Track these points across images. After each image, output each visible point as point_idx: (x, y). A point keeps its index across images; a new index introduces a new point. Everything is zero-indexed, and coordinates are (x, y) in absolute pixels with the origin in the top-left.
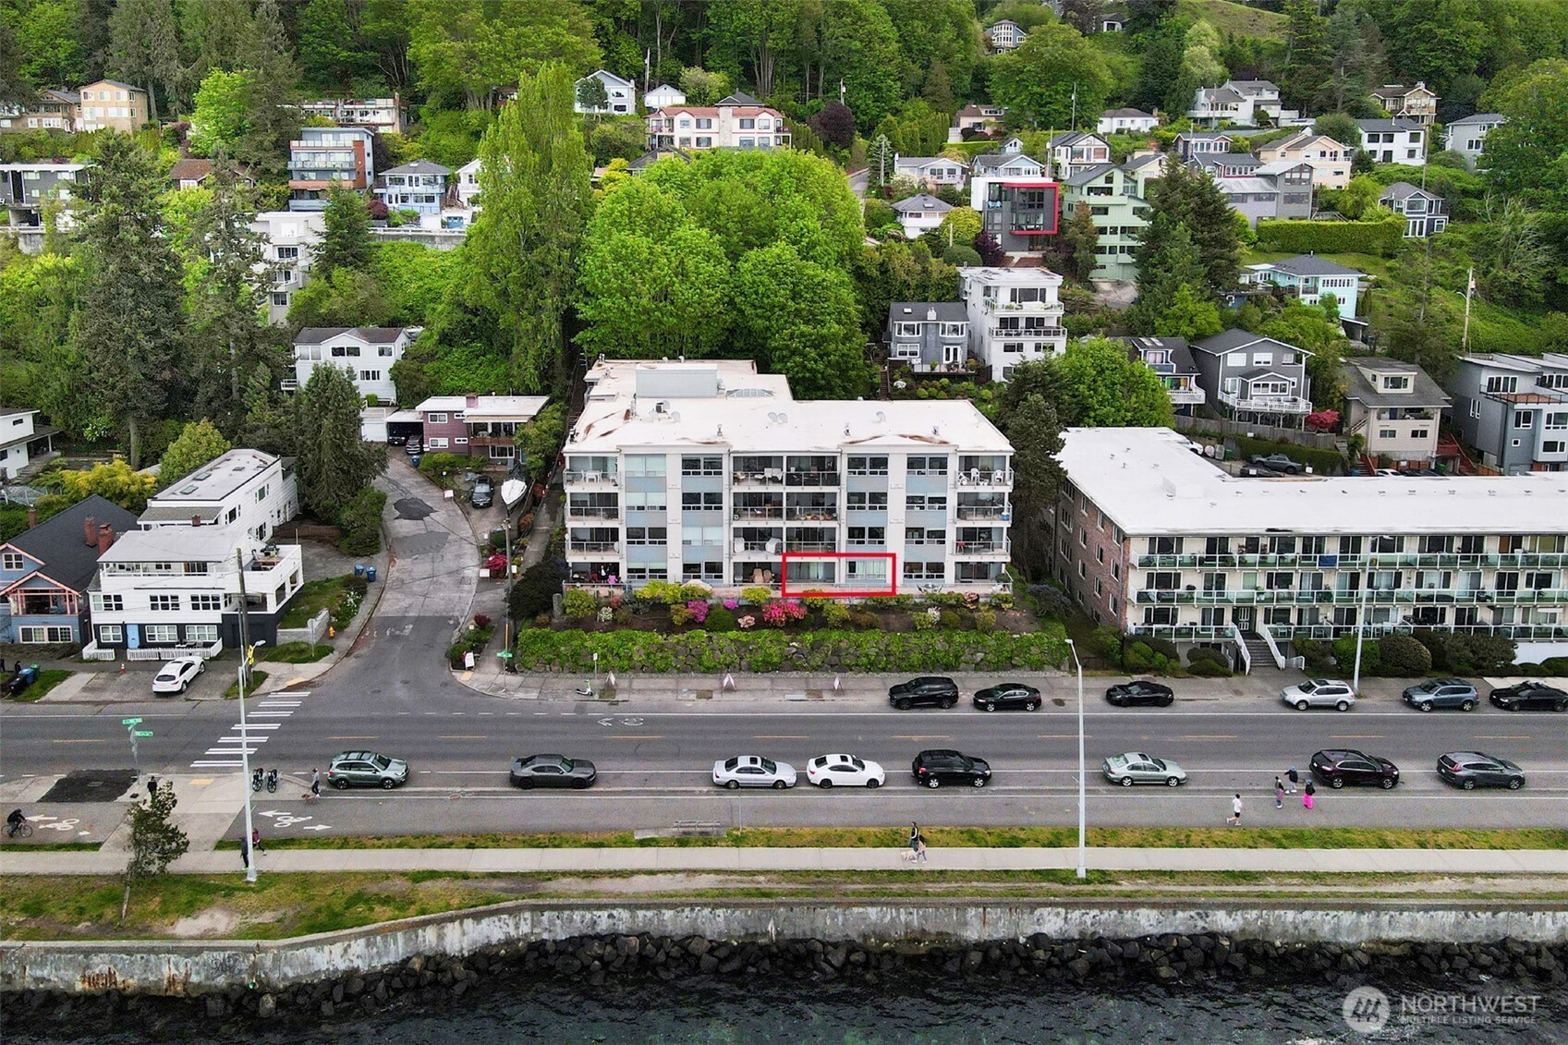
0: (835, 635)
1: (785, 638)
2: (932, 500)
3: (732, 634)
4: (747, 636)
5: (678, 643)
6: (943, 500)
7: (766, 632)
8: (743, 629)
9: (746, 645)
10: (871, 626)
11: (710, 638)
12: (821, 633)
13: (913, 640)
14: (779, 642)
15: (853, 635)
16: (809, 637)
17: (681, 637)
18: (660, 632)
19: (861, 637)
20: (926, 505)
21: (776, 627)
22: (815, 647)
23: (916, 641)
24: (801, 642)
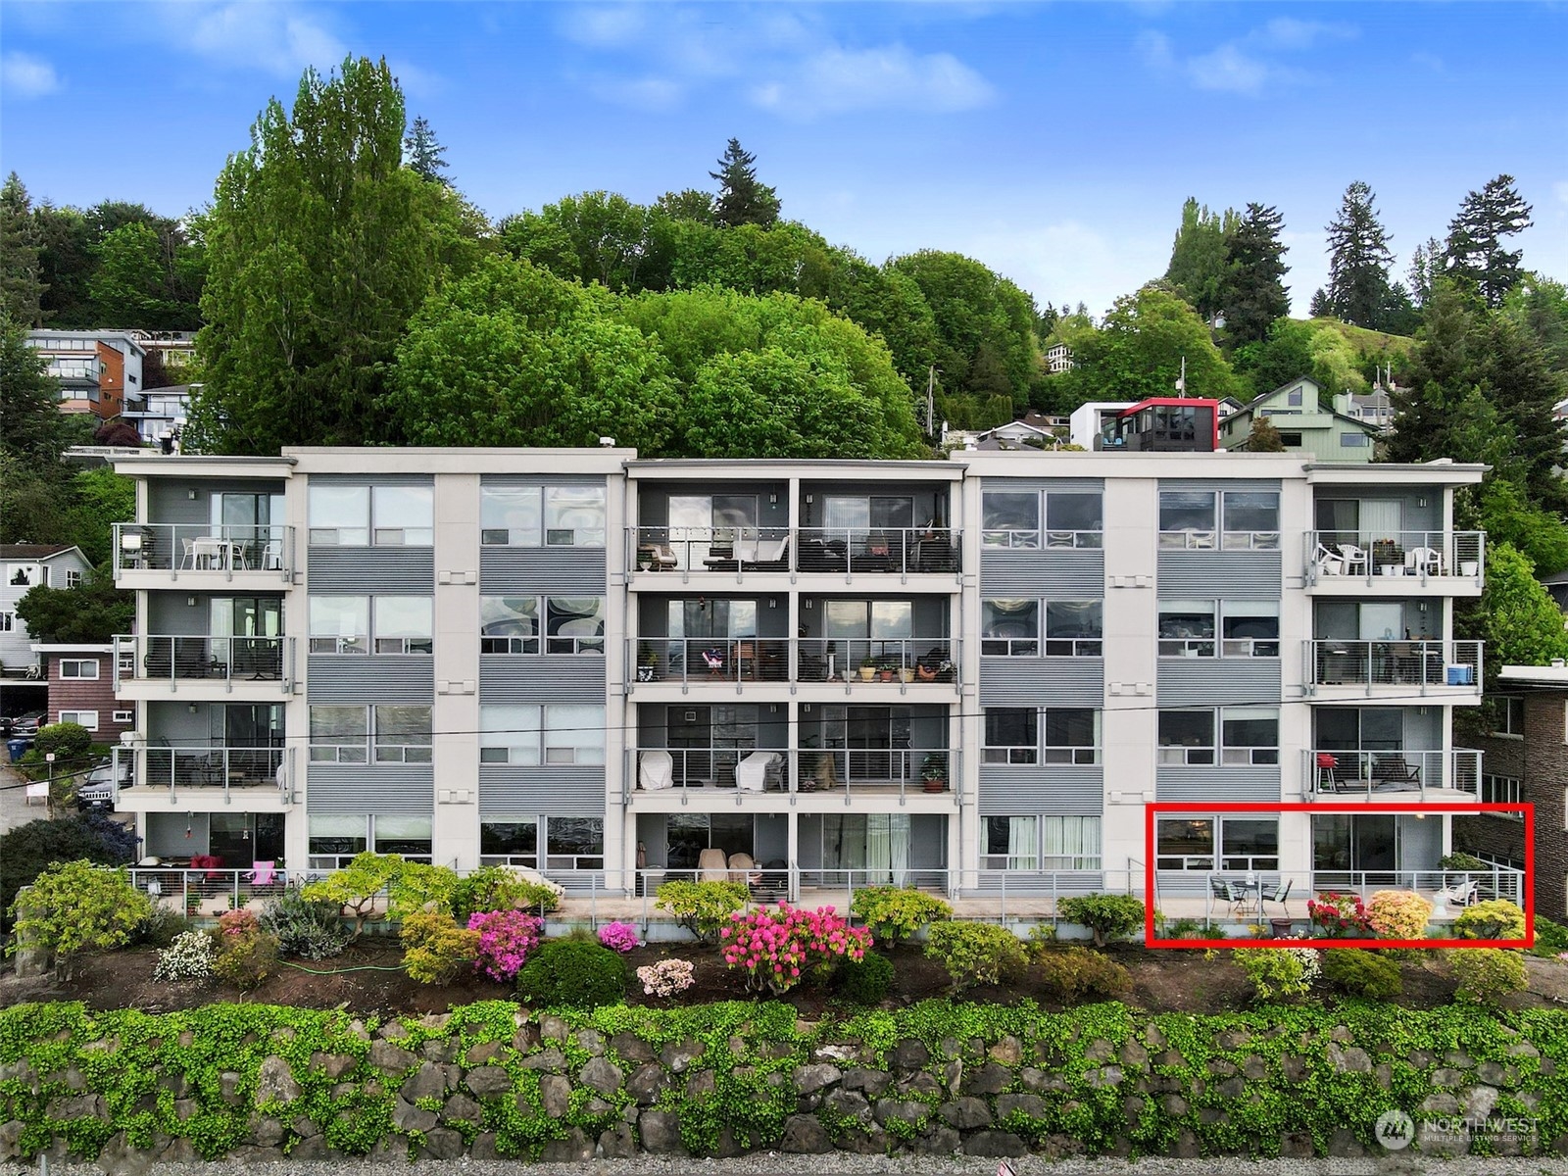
0: (973, 1019)
1: (801, 1028)
2: (1236, 626)
3: (610, 1016)
4: (665, 1024)
5: (419, 1049)
6: (1266, 628)
7: (732, 1008)
8: (652, 1001)
9: (656, 1053)
10: (1093, 993)
11: (534, 1028)
12: (924, 1015)
13: (1246, 1037)
14: (779, 1043)
15: (1038, 1021)
16: (882, 1024)
17: (433, 1025)
18: (360, 1009)
19: (1063, 1025)
20: (1219, 639)
21: (766, 995)
22: (904, 1061)
23: (1256, 1041)
24: (857, 1043)
